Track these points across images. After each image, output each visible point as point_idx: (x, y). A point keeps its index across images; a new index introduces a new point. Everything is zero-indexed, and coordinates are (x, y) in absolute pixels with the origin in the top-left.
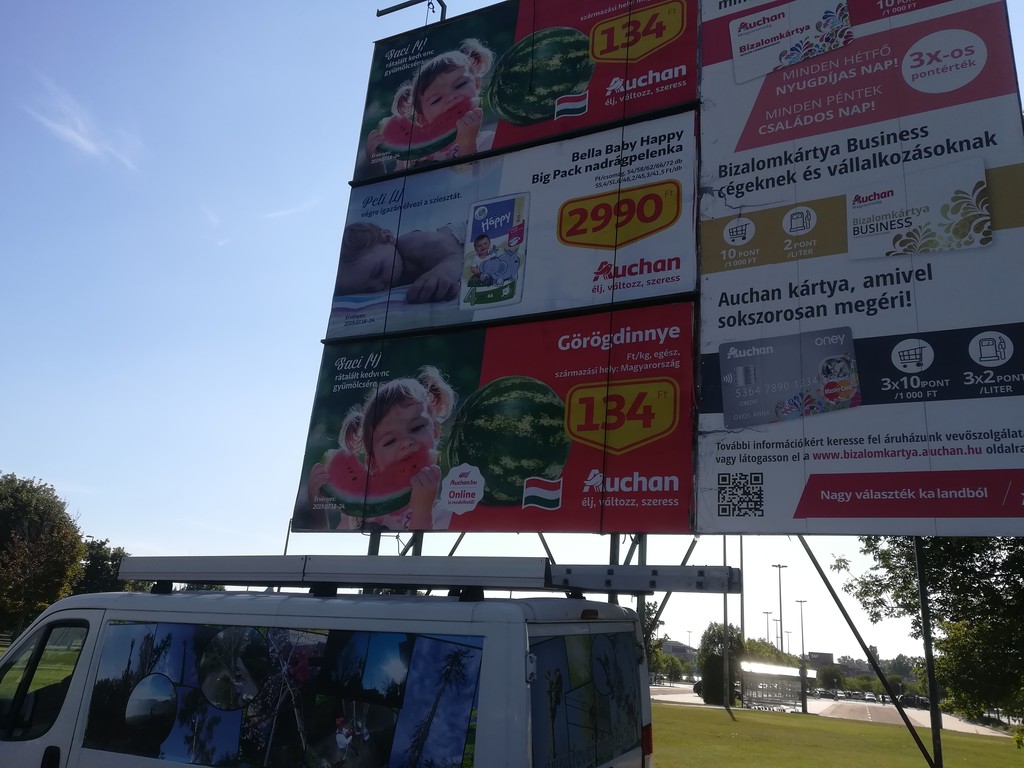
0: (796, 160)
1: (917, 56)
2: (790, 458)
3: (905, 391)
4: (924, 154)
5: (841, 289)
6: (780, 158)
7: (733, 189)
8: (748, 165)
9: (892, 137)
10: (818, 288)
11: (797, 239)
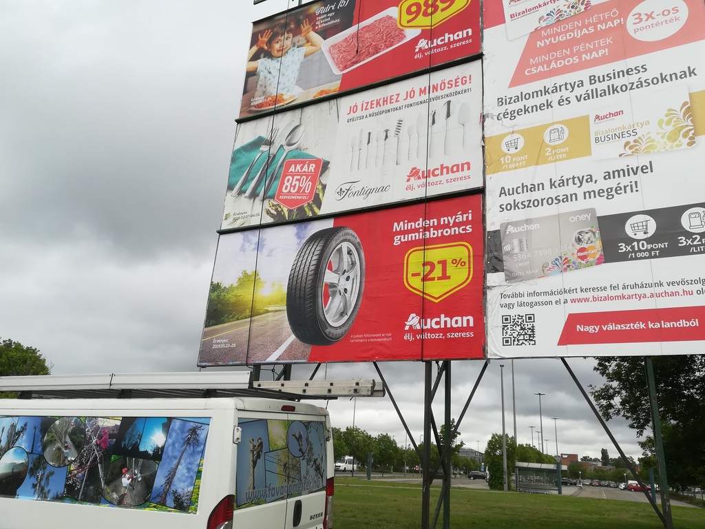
0: (552, 92)
1: (638, 16)
2: (554, 303)
3: (636, 252)
4: (644, 84)
5: (587, 181)
6: (541, 91)
7: (508, 114)
8: (518, 96)
9: (621, 73)
10: (570, 181)
11: (555, 147)
